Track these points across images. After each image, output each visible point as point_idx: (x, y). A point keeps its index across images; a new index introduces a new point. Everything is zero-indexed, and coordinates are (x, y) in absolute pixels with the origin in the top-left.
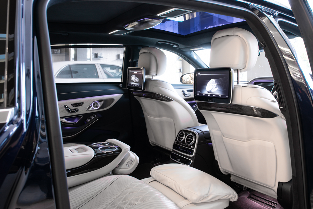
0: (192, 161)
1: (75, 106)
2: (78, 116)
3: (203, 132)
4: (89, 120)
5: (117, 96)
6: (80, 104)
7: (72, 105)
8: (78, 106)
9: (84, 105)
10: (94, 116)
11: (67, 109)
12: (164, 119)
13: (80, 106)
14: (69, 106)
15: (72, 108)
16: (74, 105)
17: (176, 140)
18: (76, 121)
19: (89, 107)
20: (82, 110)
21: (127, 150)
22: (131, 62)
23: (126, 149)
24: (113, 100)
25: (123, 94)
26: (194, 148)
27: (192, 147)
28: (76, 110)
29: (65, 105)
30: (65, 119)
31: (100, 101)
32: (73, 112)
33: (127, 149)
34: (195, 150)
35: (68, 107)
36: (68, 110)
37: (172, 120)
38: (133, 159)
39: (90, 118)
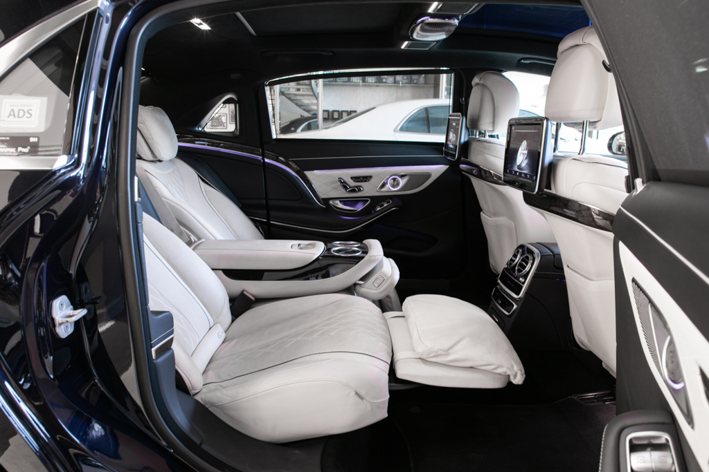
0: (515, 307)
1: (358, 182)
2: (363, 200)
3: (554, 255)
4: (378, 209)
5: (437, 170)
6: (366, 179)
7: (352, 178)
8: (362, 181)
9: (372, 181)
10: (388, 202)
11: (344, 185)
12: (502, 220)
13: (365, 181)
14: (346, 180)
15: (352, 183)
16: (356, 179)
17: (507, 264)
18: (360, 207)
19: (383, 185)
20: (369, 190)
21: (373, 258)
22: (464, 103)
23: (371, 256)
24: (428, 176)
25: (447, 167)
26: (524, 283)
27: (521, 279)
28: (359, 189)
29: (339, 178)
30: (340, 201)
31: (402, 176)
32: (353, 191)
33: (374, 256)
34: (525, 287)
35: (344, 182)
36: (345, 187)
37: (513, 224)
38: (386, 276)
39: (382, 206)
